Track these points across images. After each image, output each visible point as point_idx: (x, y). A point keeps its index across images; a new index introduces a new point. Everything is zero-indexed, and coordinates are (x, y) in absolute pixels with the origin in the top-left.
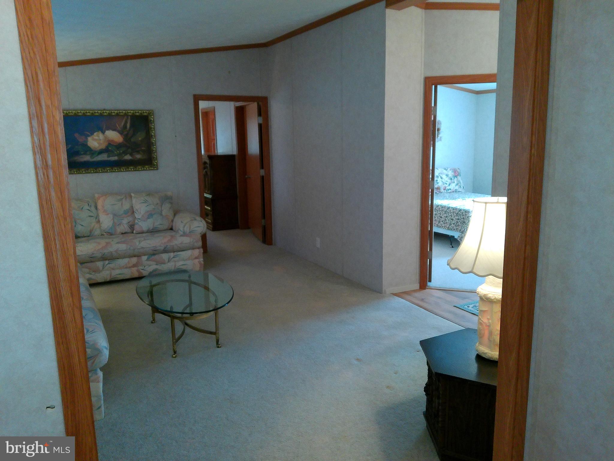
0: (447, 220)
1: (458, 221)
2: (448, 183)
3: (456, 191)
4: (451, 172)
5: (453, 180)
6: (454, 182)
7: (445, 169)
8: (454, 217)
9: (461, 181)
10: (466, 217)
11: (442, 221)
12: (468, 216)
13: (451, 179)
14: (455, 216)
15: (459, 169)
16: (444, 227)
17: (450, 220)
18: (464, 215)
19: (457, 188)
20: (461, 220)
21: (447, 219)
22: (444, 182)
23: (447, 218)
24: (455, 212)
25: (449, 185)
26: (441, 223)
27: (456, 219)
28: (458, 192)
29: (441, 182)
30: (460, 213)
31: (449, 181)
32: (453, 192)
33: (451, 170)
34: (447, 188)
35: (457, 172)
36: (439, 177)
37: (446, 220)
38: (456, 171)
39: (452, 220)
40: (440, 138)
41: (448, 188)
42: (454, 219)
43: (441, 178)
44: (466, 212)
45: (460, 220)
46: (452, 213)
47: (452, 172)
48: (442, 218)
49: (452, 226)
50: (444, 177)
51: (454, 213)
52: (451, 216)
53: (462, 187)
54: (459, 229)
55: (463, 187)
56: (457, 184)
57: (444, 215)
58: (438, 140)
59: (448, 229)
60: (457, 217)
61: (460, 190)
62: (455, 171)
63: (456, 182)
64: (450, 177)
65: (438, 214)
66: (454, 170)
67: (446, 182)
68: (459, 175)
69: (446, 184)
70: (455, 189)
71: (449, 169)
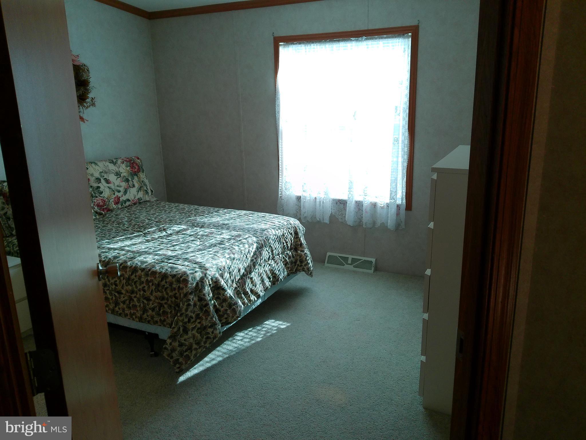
0: (135, 299)
1: (161, 302)
2: (122, 189)
3: (139, 202)
4: (124, 166)
5: (131, 183)
6: (134, 186)
7: (112, 162)
8: (151, 293)
9: (147, 181)
10: (180, 294)
11: (124, 302)
12: (185, 291)
13: (127, 181)
14: (152, 291)
15: (138, 158)
16: (129, 317)
17: (142, 299)
18: (175, 289)
19: (141, 195)
20: (170, 299)
21: (135, 297)
22: (113, 187)
23: (133, 295)
24: (151, 281)
25: (125, 192)
26: (122, 305)
27: (156, 298)
28: (145, 202)
29: (107, 190)
30: (163, 283)
31: (124, 184)
32: (135, 204)
33: (123, 163)
34: (121, 199)
35: (137, 164)
36: (103, 181)
37: (131, 299)
38: (134, 162)
39: (148, 299)
40: (92, 101)
41: (124, 198)
42: (152, 298)
43: (107, 181)
44: (178, 281)
45: (168, 300)
46: (144, 285)
47: (127, 166)
48: (122, 293)
49: (148, 314)
50: (112, 178)
51: (151, 284)
52: (144, 291)
53: (149, 191)
54: (169, 321)
55: (152, 191)
56: (140, 189)
57: (125, 288)
58: (88, 104)
59: (141, 320)
60: (159, 294)
61: (148, 199)
62: (132, 163)
63: (137, 185)
64: (125, 176)
65: (111, 284)
66: (130, 161)
67: (118, 188)
68: (141, 170)
69: (119, 191)
70: (137, 198)
71: (119, 161)
